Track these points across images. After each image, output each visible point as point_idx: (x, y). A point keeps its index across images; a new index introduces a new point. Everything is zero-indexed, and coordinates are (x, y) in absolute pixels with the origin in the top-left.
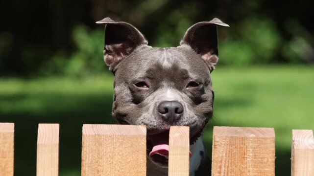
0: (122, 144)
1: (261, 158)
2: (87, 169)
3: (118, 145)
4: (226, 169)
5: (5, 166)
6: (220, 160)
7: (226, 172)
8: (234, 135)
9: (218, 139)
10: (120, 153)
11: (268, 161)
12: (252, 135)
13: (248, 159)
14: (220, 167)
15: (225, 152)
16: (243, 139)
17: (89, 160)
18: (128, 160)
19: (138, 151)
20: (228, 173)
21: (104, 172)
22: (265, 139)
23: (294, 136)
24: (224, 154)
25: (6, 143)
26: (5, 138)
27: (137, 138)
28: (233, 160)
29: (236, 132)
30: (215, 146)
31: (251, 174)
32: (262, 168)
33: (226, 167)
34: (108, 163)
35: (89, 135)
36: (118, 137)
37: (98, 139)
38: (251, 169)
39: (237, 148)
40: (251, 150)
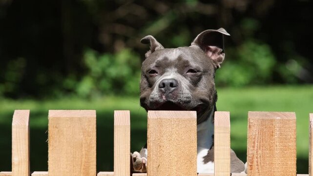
0: (178, 125)
1: (286, 135)
2: (152, 144)
3: (175, 126)
4: (259, 144)
5: (90, 142)
6: (254, 137)
7: (259, 146)
8: (264, 118)
9: (252, 121)
10: (177, 133)
11: (291, 137)
12: (278, 118)
13: (275, 136)
14: (254, 143)
15: (257, 130)
16: (272, 121)
17: (153, 138)
18: (183, 138)
19: (190, 131)
20: (260, 147)
21: (165, 147)
22: (289, 120)
23: (311, 118)
24: (257, 133)
25: (90, 125)
26: (90, 121)
27: (190, 121)
28: (264, 137)
29: (266, 115)
30: (250, 126)
31: (278, 147)
32: (286, 143)
33: (259, 142)
34: (168, 140)
35: (153, 119)
36: (176, 120)
37: (160, 122)
38: (278, 144)
39: (267, 127)
40: (278, 129)
